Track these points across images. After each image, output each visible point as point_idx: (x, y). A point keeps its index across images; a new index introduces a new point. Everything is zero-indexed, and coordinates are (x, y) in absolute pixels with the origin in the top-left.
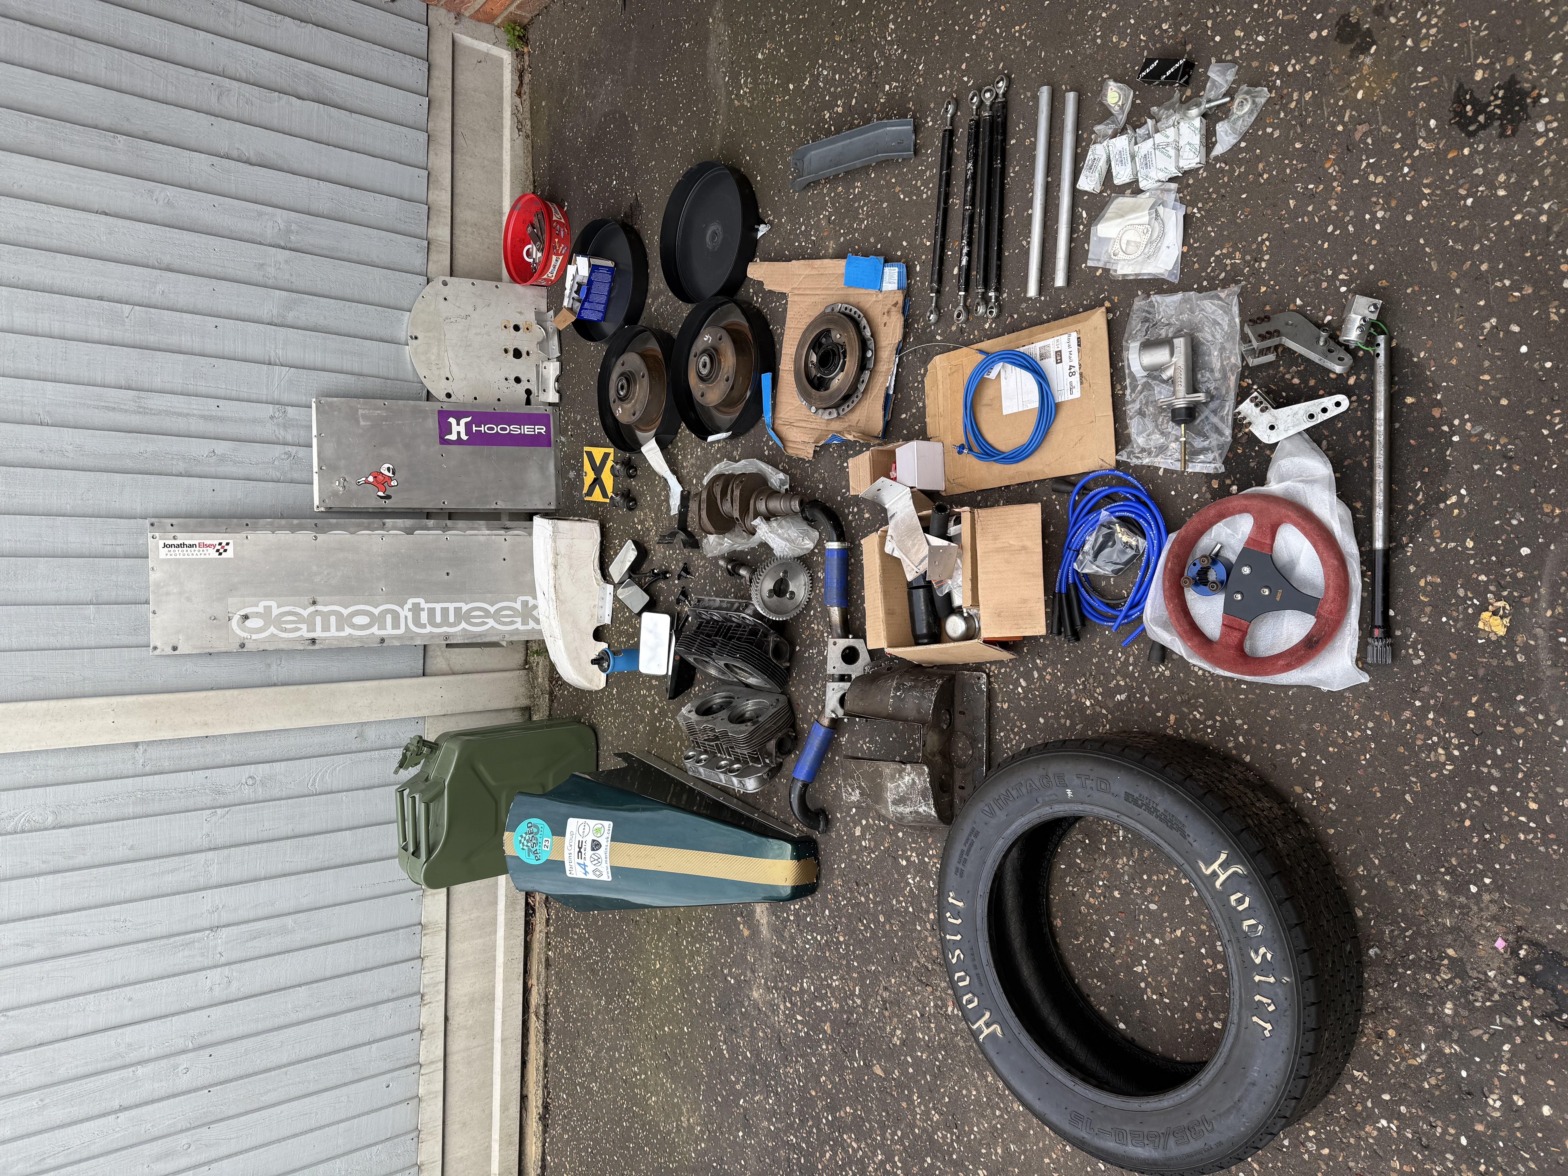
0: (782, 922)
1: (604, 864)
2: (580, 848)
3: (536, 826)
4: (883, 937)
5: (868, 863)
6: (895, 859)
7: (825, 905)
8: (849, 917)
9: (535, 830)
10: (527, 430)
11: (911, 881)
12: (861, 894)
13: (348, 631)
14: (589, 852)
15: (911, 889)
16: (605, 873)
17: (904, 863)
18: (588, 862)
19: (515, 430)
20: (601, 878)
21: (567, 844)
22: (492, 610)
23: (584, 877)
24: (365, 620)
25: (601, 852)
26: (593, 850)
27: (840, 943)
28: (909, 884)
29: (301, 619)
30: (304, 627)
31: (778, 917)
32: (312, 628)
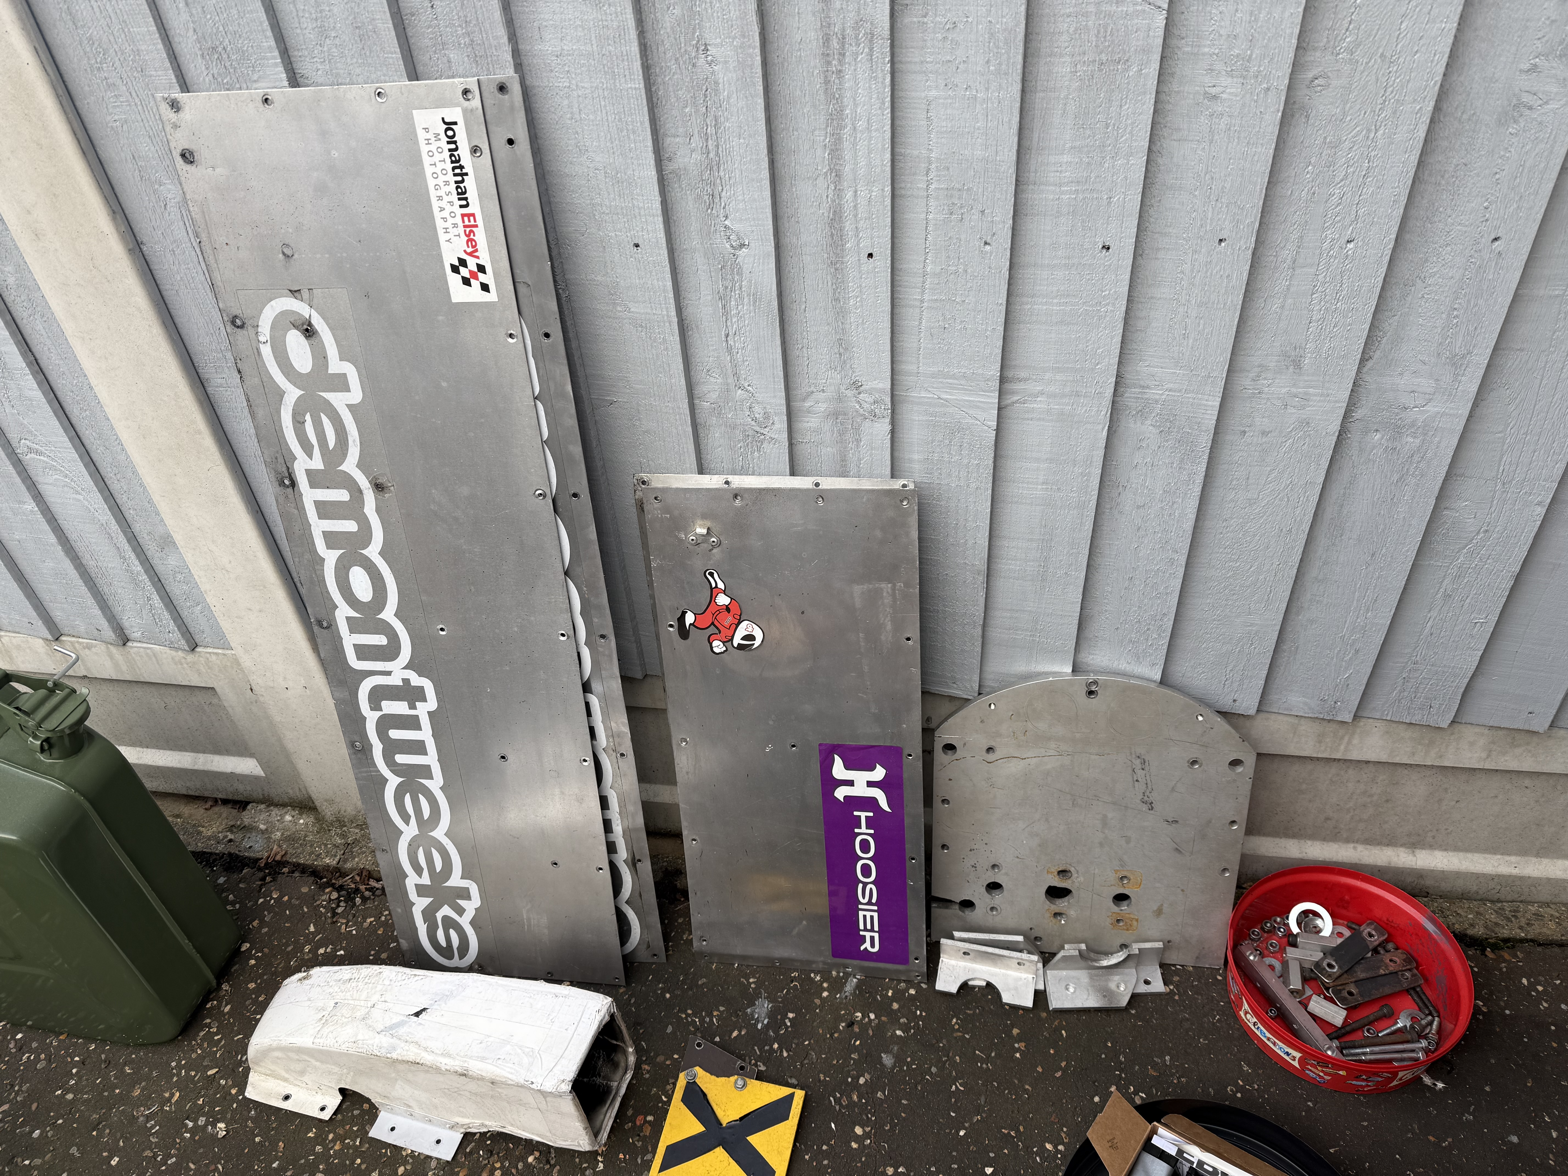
29: (333, 457)
30: (317, 464)
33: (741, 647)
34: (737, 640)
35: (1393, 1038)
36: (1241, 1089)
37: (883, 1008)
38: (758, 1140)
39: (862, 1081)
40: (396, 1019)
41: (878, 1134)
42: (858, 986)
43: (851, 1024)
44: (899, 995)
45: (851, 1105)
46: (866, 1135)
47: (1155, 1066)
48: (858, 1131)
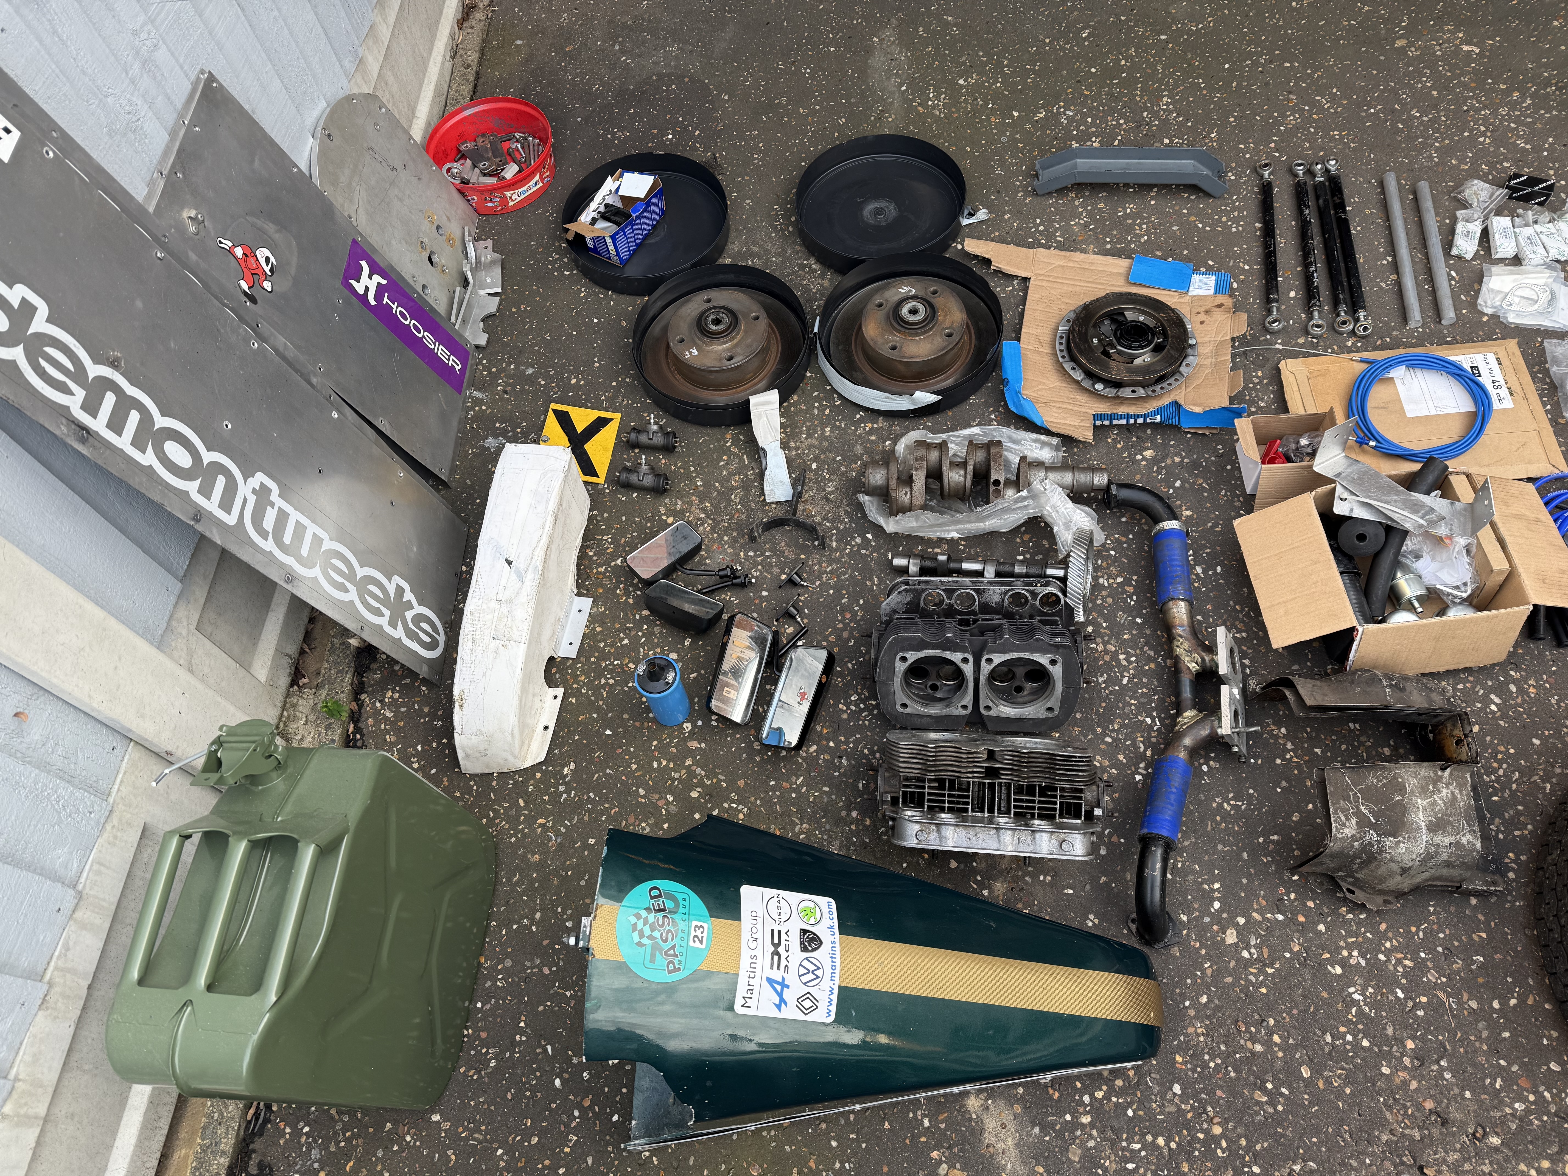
0: (1059, 1133)
1: (826, 984)
2: (777, 946)
3: (671, 897)
4: (1312, 1104)
5: (1262, 984)
6: (1321, 966)
7: (1171, 1075)
8: (1232, 1088)
9: (669, 904)
10: (441, 351)
11: (1356, 997)
12: (1254, 1040)
13: (148, 458)
14: (796, 955)
15: (1360, 1011)
16: (823, 1006)
17: (1338, 970)
18: (791, 979)
19: (429, 340)
20: (813, 1017)
21: (746, 935)
22: (361, 572)
23: (775, 1013)
24: (184, 459)
25: (822, 955)
26: (805, 949)
27: (1216, 1140)
28: (1356, 1003)
29: (79, 374)
30: (80, 394)
31: (1045, 1127)
32: (91, 407)
33: (271, 270)
34: (267, 269)
35: (526, 150)
36: (551, 214)
37: (495, 377)
38: (580, 428)
39: (543, 382)
40: (514, 576)
41: (576, 372)
42: (479, 390)
43: (506, 392)
44: (487, 368)
45: (558, 386)
46: (576, 377)
47: (537, 248)
48: (573, 381)
